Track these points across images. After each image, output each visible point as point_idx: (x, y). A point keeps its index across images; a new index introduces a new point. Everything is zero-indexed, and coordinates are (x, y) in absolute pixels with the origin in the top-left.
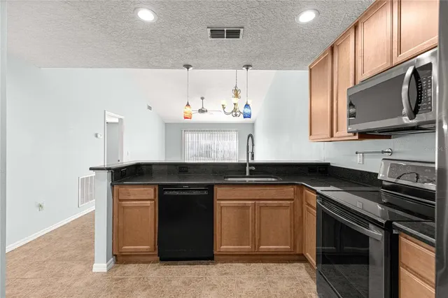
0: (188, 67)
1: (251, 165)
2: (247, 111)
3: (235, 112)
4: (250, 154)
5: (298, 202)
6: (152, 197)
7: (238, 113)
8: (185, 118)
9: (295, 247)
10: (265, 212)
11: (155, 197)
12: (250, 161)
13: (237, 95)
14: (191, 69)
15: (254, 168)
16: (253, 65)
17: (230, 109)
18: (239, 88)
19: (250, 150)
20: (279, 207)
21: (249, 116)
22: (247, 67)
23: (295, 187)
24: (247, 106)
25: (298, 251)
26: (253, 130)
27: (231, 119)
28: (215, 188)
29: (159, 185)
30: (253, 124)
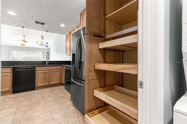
0: (23, 27)
1: (48, 61)
2: (47, 45)
3: (42, 44)
4: (48, 58)
5: (61, 70)
6: (10, 71)
7: (43, 45)
8: (22, 45)
9: (61, 82)
10: (52, 73)
11: (11, 71)
12: (48, 60)
13: (43, 39)
14: (24, 28)
15: (49, 62)
16: (49, 31)
17: (40, 43)
18: (43, 36)
19: (48, 57)
20: (57, 71)
21: (48, 47)
22: (47, 31)
23: (61, 66)
24: (47, 43)
25: (61, 83)
26: (49, 51)
27: (40, 47)
28: (36, 68)
29: (13, 67)
30: (49, 49)
